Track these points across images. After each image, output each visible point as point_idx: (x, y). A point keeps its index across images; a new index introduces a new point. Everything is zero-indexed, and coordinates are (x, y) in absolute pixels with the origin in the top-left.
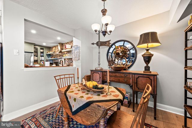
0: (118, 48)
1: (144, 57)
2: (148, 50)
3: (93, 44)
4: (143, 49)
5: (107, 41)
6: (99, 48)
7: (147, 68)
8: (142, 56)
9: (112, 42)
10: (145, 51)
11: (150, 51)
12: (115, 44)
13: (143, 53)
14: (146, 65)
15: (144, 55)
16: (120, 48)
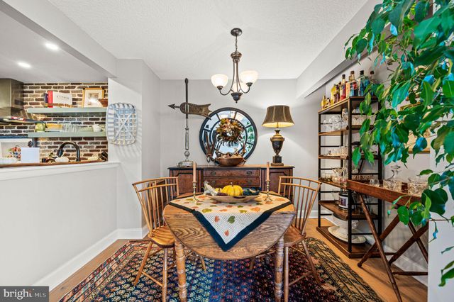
0: (226, 123)
1: (273, 142)
2: (278, 132)
3: (173, 106)
4: (270, 129)
5: (203, 106)
6: (187, 118)
7: (278, 159)
8: (271, 140)
9: (212, 109)
10: (275, 134)
11: (280, 133)
12: (218, 114)
13: (272, 136)
14: (275, 154)
15: (273, 138)
16: (229, 124)
